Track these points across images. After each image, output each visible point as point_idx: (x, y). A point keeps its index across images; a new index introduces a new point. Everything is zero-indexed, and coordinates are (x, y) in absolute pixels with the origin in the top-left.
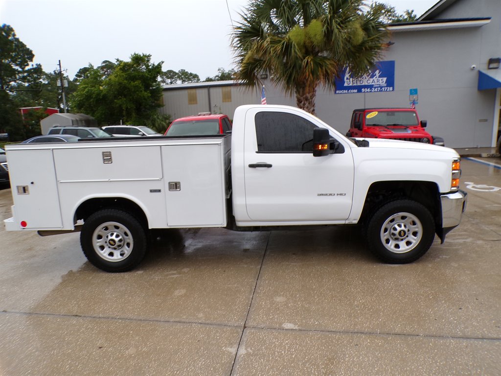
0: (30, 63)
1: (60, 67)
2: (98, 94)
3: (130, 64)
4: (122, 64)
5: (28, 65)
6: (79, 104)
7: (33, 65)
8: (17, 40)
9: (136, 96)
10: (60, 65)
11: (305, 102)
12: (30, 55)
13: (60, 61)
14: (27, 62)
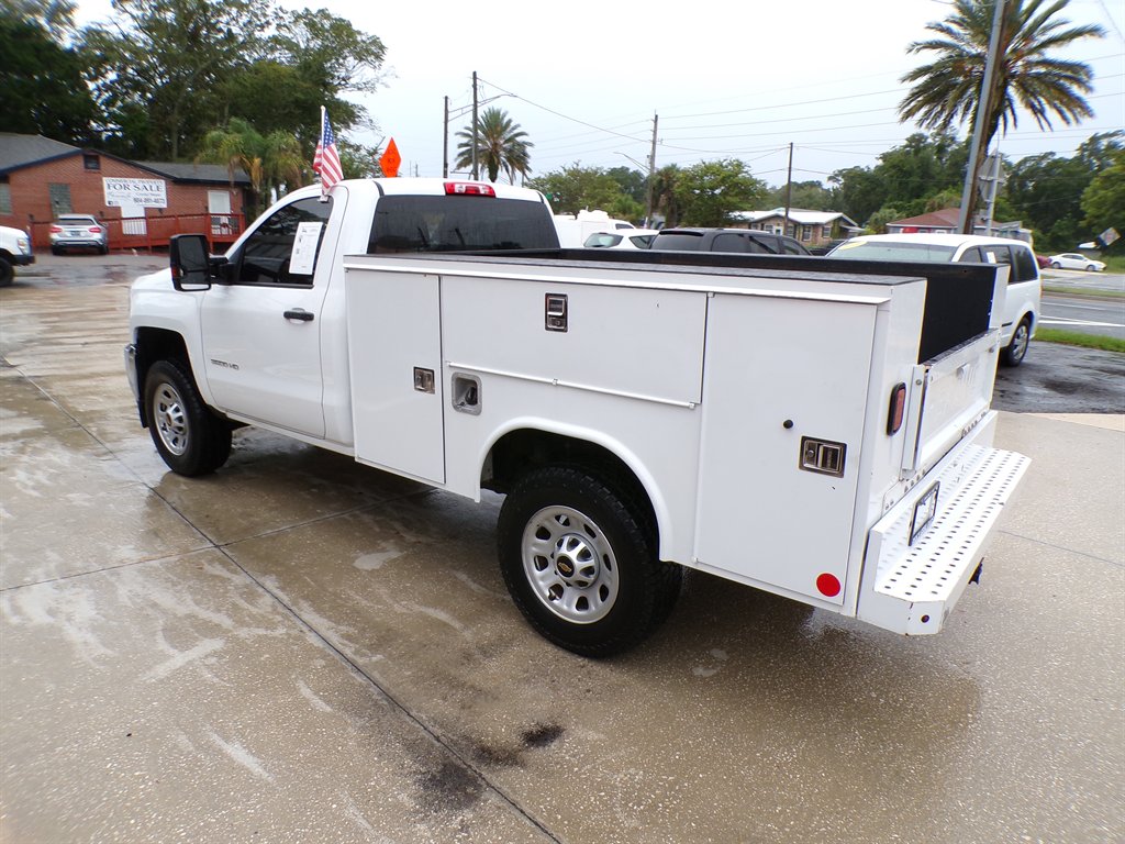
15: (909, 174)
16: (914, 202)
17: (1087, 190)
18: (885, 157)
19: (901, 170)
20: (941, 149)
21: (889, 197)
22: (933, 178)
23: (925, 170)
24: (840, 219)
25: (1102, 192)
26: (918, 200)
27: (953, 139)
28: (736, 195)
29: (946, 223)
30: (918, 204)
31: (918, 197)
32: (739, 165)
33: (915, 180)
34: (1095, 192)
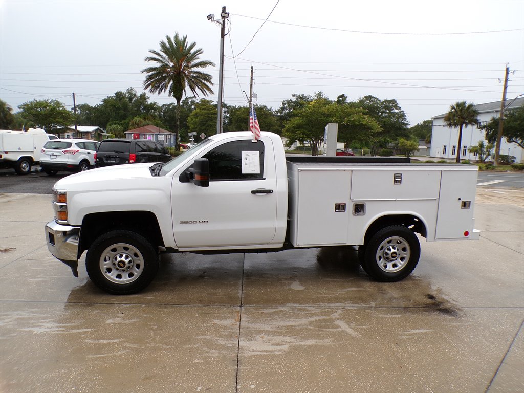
15: (119, 109)
16: (123, 122)
17: (189, 118)
18: (105, 101)
19: (115, 107)
20: (130, 99)
21: (111, 119)
22: (129, 111)
23: (125, 107)
24: (98, 129)
25: (194, 119)
26: (125, 121)
27: (135, 95)
28: (61, 118)
29: (151, 132)
30: (125, 123)
31: (124, 119)
32: (58, 103)
33: (122, 112)
34: (192, 119)
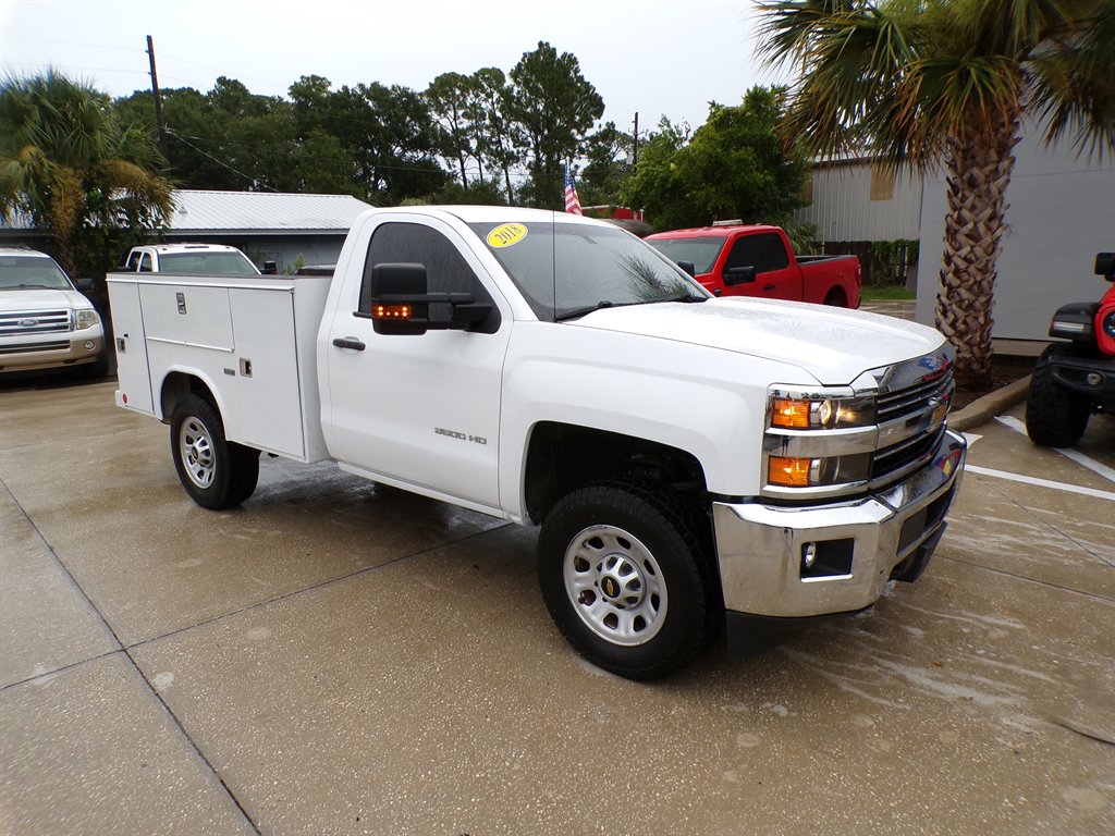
0: (596, 122)
1: (636, 127)
2: (665, 180)
3: (737, 113)
4: (720, 113)
5: (591, 126)
6: (633, 201)
7: (600, 126)
8: (581, 79)
9: (738, 182)
10: (636, 122)
11: (967, 193)
12: (597, 106)
13: (637, 114)
14: (590, 120)
